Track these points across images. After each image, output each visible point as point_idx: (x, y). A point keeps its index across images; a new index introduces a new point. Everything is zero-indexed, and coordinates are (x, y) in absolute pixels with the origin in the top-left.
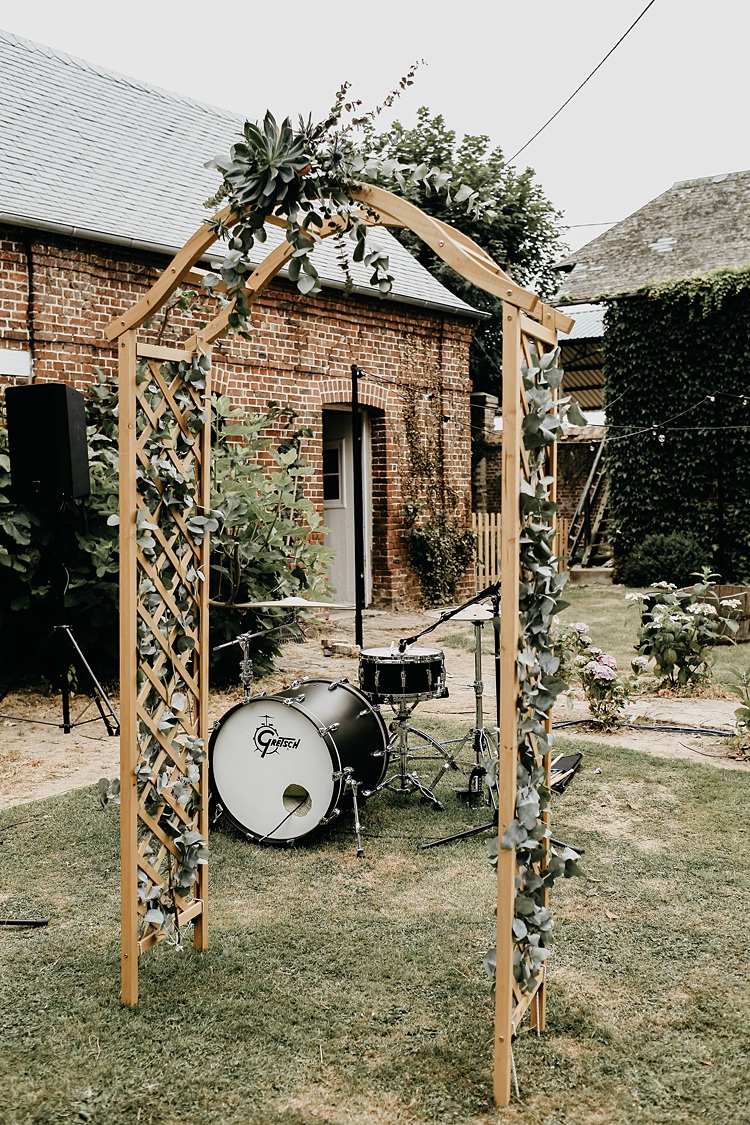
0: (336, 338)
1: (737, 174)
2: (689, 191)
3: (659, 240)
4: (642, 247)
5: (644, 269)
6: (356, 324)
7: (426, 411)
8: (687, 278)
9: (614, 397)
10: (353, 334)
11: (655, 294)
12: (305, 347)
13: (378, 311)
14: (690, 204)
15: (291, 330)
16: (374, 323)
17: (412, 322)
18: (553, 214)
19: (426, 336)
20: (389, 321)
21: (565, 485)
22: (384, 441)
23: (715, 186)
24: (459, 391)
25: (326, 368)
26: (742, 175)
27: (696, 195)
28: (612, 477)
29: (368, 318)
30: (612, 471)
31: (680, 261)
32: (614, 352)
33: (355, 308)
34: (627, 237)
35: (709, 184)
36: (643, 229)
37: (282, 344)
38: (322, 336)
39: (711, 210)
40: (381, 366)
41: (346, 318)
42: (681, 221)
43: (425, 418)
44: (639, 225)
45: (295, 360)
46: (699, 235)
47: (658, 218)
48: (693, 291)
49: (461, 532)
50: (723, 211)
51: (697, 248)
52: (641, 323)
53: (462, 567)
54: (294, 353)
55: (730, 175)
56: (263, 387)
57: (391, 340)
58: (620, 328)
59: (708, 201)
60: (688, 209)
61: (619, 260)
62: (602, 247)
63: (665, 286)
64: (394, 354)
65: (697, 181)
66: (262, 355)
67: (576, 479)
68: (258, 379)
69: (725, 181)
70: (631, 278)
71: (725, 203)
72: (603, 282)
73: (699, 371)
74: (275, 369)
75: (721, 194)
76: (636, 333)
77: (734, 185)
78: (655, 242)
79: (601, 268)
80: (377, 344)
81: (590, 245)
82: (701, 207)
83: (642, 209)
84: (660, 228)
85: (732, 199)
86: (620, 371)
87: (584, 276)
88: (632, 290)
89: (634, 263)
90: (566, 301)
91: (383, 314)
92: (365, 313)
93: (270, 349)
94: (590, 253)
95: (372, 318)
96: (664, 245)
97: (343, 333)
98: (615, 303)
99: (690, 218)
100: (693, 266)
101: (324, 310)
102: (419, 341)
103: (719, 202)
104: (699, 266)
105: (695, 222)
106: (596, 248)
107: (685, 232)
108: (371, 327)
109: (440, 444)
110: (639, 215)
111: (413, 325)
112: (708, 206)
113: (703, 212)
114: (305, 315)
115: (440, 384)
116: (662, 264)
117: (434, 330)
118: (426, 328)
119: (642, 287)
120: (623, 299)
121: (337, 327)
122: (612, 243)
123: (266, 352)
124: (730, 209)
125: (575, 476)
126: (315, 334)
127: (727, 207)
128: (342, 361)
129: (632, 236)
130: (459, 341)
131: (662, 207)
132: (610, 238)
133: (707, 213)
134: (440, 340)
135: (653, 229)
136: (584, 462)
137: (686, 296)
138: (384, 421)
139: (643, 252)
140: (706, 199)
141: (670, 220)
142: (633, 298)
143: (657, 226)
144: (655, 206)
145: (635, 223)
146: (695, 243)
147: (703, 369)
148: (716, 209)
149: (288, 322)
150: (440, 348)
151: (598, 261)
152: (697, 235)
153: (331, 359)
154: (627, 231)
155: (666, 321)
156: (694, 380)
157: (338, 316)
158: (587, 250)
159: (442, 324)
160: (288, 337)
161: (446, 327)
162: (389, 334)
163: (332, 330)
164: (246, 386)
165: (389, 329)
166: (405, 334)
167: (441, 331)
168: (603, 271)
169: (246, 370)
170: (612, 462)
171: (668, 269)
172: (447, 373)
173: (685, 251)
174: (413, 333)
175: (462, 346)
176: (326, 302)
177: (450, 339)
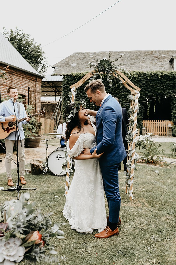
0: (18, 80)
1: (87, 52)
2: (78, 54)
3: (73, 64)
4: (69, 65)
5: (70, 69)
6: (21, 77)
7: (33, 96)
8: (80, 73)
9: (64, 95)
10: (21, 79)
11: (74, 75)
12: (12, 81)
13: (26, 75)
14: (78, 57)
15: (10, 78)
16: (25, 77)
17: (31, 77)
18: (44, 54)
19: (34, 81)
20: (27, 77)
21: (47, 113)
22: (26, 102)
23: (83, 54)
24: (39, 93)
25: (16, 86)
26: (88, 52)
27: (79, 55)
28: (64, 112)
29: (24, 76)
30: (64, 111)
31: (78, 69)
32: (65, 86)
33: (22, 74)
34: (66, 62)
35: (82, 53)
36: (69, 61)
37: (8, 80)
38: (15, 79)
39: (83, 59)
40: (25, 86)
41: (20, 76)
42: (77, 60)
43: (33, 98)
44: (68, 60)
45: (11, 84)
46: (81, 64)
47: (72, 59)
48: (81, 75)
49: (39, 122)
50: (85, 59)
51: (81, 66)
52: (71, 81)
53: (39, 129)
54: (10, 82)
55: (86, 52)
56: (5, 89)
57: (27, 81)
58: (66, 82)
59: (82, 57)
60: (78, 58)
61: (65, 67)
62: (61, 64)
63: (76, 74)
64: (28, 84)
65: (80, 52)
66: (5, 83)
67: (50, 112)
68: (4, 88)
69: (85, 53)
70: (68, 71)
71: (85, 58)
72: (62, 71)
73: (82, 91)
74: (7, 86)
75: (84, 56)
76: (70, 83)
77: (87, 54)
78: (72, 64)
79: (61, 68)
80: (25, 82)
81: (58, 63)
82: (81, 58)
83: (68, 57)
84: (73, 61)
85: (87, 57)
86: (66, 90)
87: (58, 70)
88: (69, 74)
89: (68, 68)
90: (55, 75)
91: (27, 75)
92: (23, 75)
93: (6, 81)
94: (58, 65)
95: (25, 76)
96: (74, 65)
97: (19, 79)
98: (65, 76)
99: (79, 60)
100: (80, 70)
101: (16, 74)
102: (32, 81)
103: (84, 57)
104: (82, 70)
105: (80, 61)
106: (59, 64)
107: (78, 63)
108: (24, 78)
109: (35, 103)
110: (68, 58)
111: (32, 78)
112: (82, 58)
113: (81, 59)
114: (13, 74)
115: (36, 91)
116: (74, 69)
117: (35, 79)
118: (34, 79)
119: (71, 73)
120: (67, 75)
121: (18, 77)
122: (63, 63)
123: (6, 82)
124: (86, 59)
125: (49, 111)
126: (14, 79)
127: (86, 58)
128: (19, 85)
129: (67, 62)
130: (39, 82)
131: (73, 57)
132: (62, 62)
133: (82, 59)
134: (36, 82)
135: (71, 61)
136: (52, 108)
137: (80, 76)
138: (26, 98)
139: (70, 66)
140: (82, 56)
141: (75, 60)
142: (69, 75)
143: (72, 61)
144: (71, 56)
145: (67, 59)
146: (80, 65)
147: (83, 91)
148: (84, 59)
149: (10, 76)
150: (36, 83)
151: (60, 67)
152: (80, 64)
153: (17, 84)
154: (66, 61)
155: (76, 81)
156: (81, 93)
157: (19, 75)
158: (58, 64)
159: (37, 78)
160: (9, 79)
161: (37, 79)
162: (27, 80)
163: (17, 78)
164: (2, 89)
165: (27, 79)
166: (30, 80)
167: (36, 80)
168: (62, 69)
169: (2, 85)
170: (64, 109)
171: (75, 70)
172: (37, 89)
173: (78, 67)
174: (32, 80)
175: (40, 83)
176: (17, 72)
177: (38, 82)
